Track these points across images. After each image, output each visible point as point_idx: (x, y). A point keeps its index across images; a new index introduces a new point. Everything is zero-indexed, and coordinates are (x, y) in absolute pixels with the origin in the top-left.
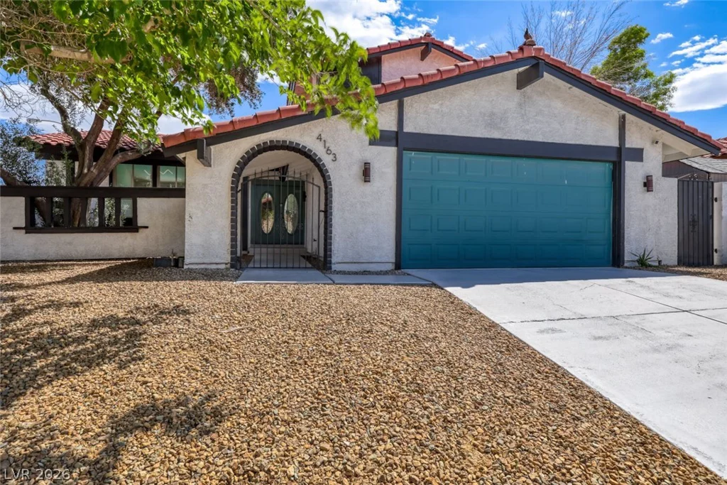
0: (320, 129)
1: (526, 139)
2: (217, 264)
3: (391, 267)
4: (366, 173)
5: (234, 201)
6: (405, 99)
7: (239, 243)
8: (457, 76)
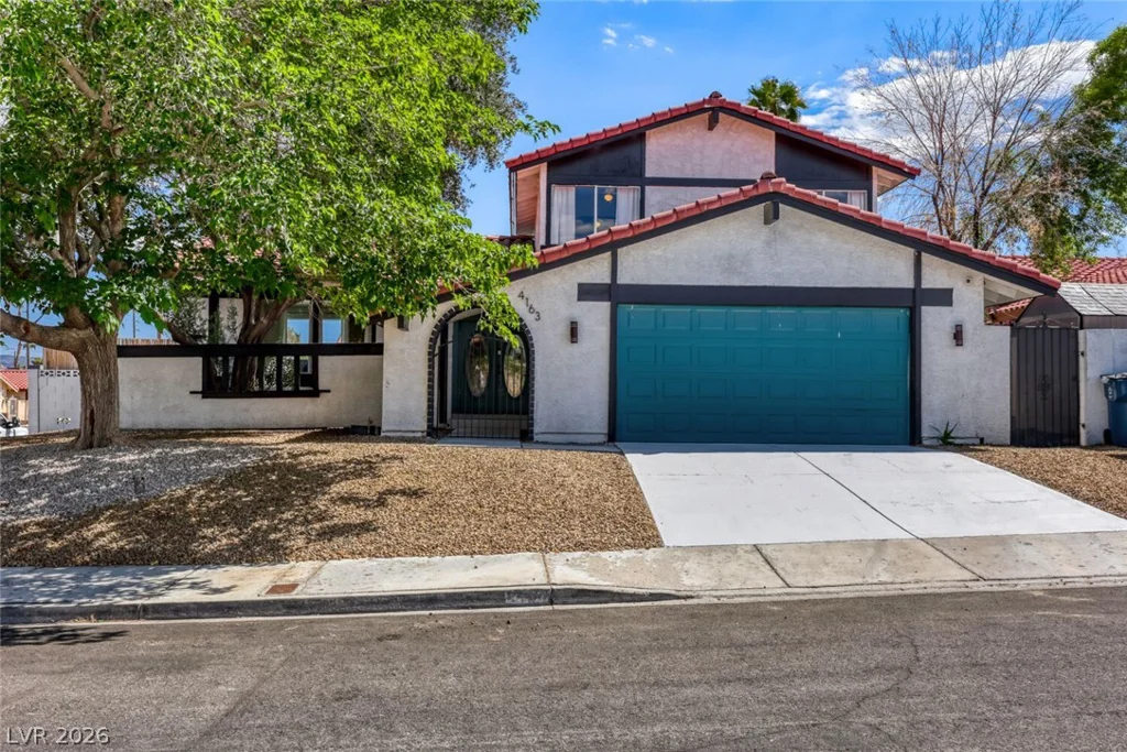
0: (522, 286)
1: (776, 285)
2: (413, 432)
3: (603, 438)
4: (574, 333)
5: (431, 366)
6: (619, 250)
7: (435, 411)
8: (675, 223)
